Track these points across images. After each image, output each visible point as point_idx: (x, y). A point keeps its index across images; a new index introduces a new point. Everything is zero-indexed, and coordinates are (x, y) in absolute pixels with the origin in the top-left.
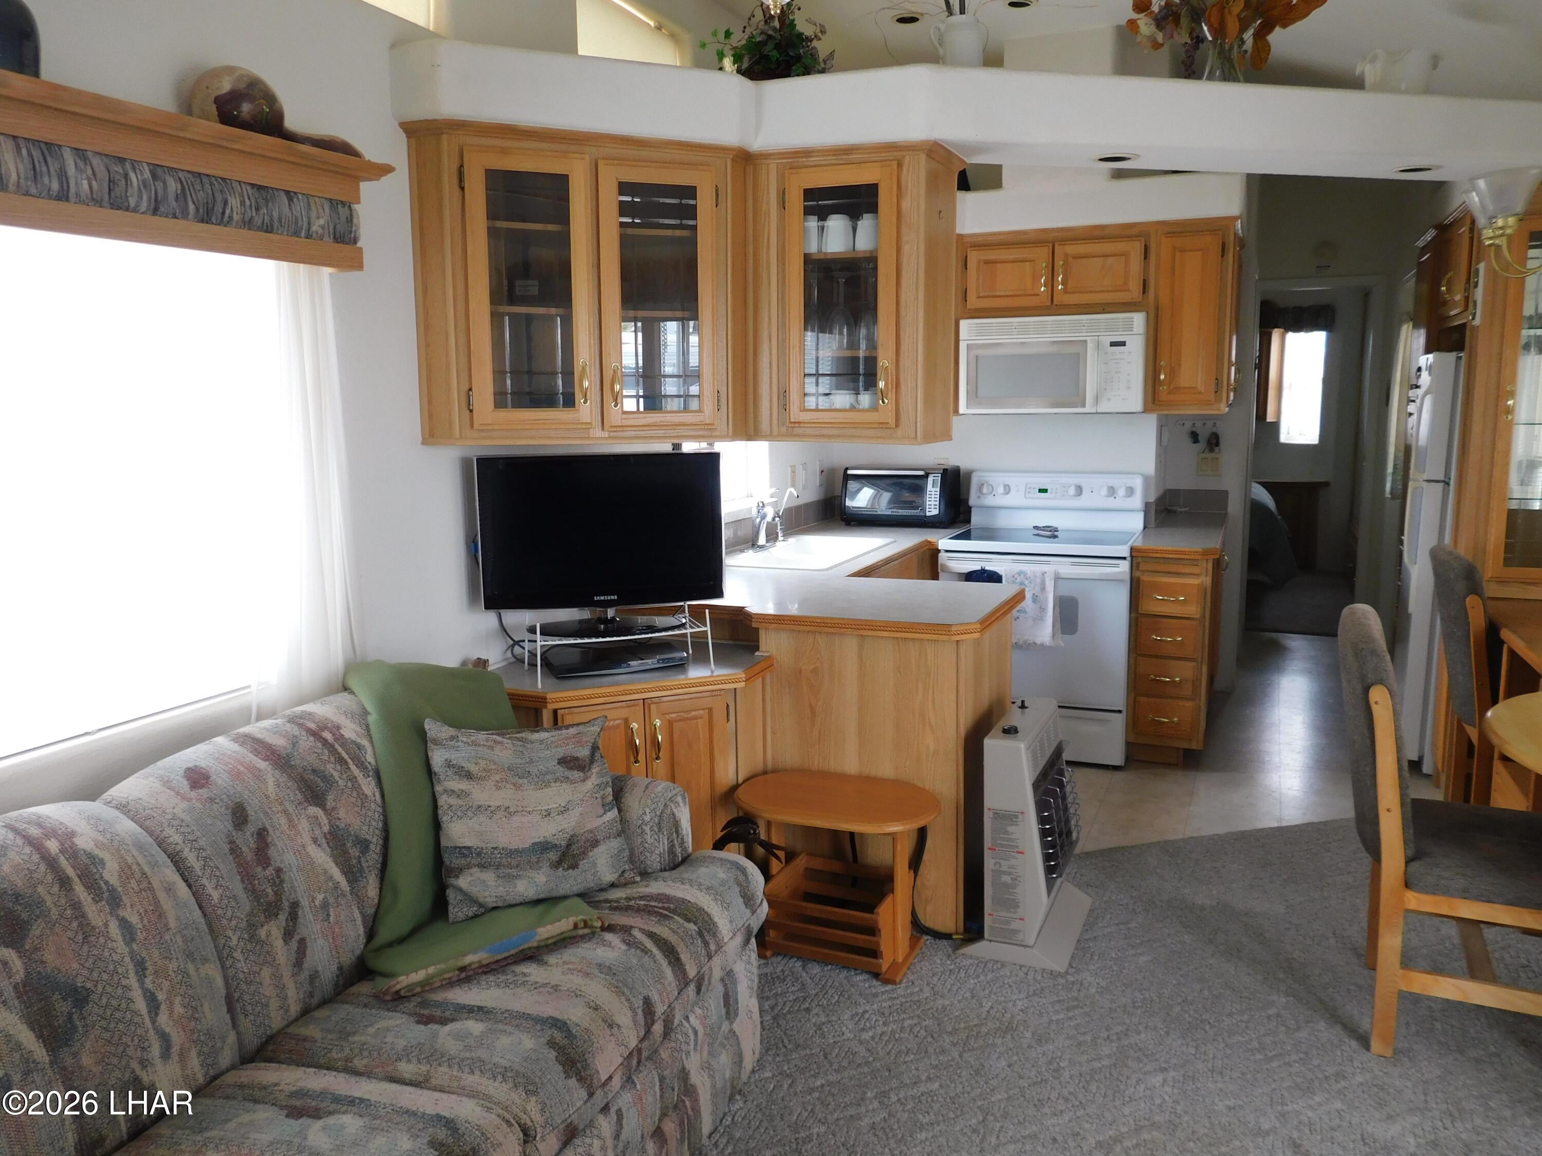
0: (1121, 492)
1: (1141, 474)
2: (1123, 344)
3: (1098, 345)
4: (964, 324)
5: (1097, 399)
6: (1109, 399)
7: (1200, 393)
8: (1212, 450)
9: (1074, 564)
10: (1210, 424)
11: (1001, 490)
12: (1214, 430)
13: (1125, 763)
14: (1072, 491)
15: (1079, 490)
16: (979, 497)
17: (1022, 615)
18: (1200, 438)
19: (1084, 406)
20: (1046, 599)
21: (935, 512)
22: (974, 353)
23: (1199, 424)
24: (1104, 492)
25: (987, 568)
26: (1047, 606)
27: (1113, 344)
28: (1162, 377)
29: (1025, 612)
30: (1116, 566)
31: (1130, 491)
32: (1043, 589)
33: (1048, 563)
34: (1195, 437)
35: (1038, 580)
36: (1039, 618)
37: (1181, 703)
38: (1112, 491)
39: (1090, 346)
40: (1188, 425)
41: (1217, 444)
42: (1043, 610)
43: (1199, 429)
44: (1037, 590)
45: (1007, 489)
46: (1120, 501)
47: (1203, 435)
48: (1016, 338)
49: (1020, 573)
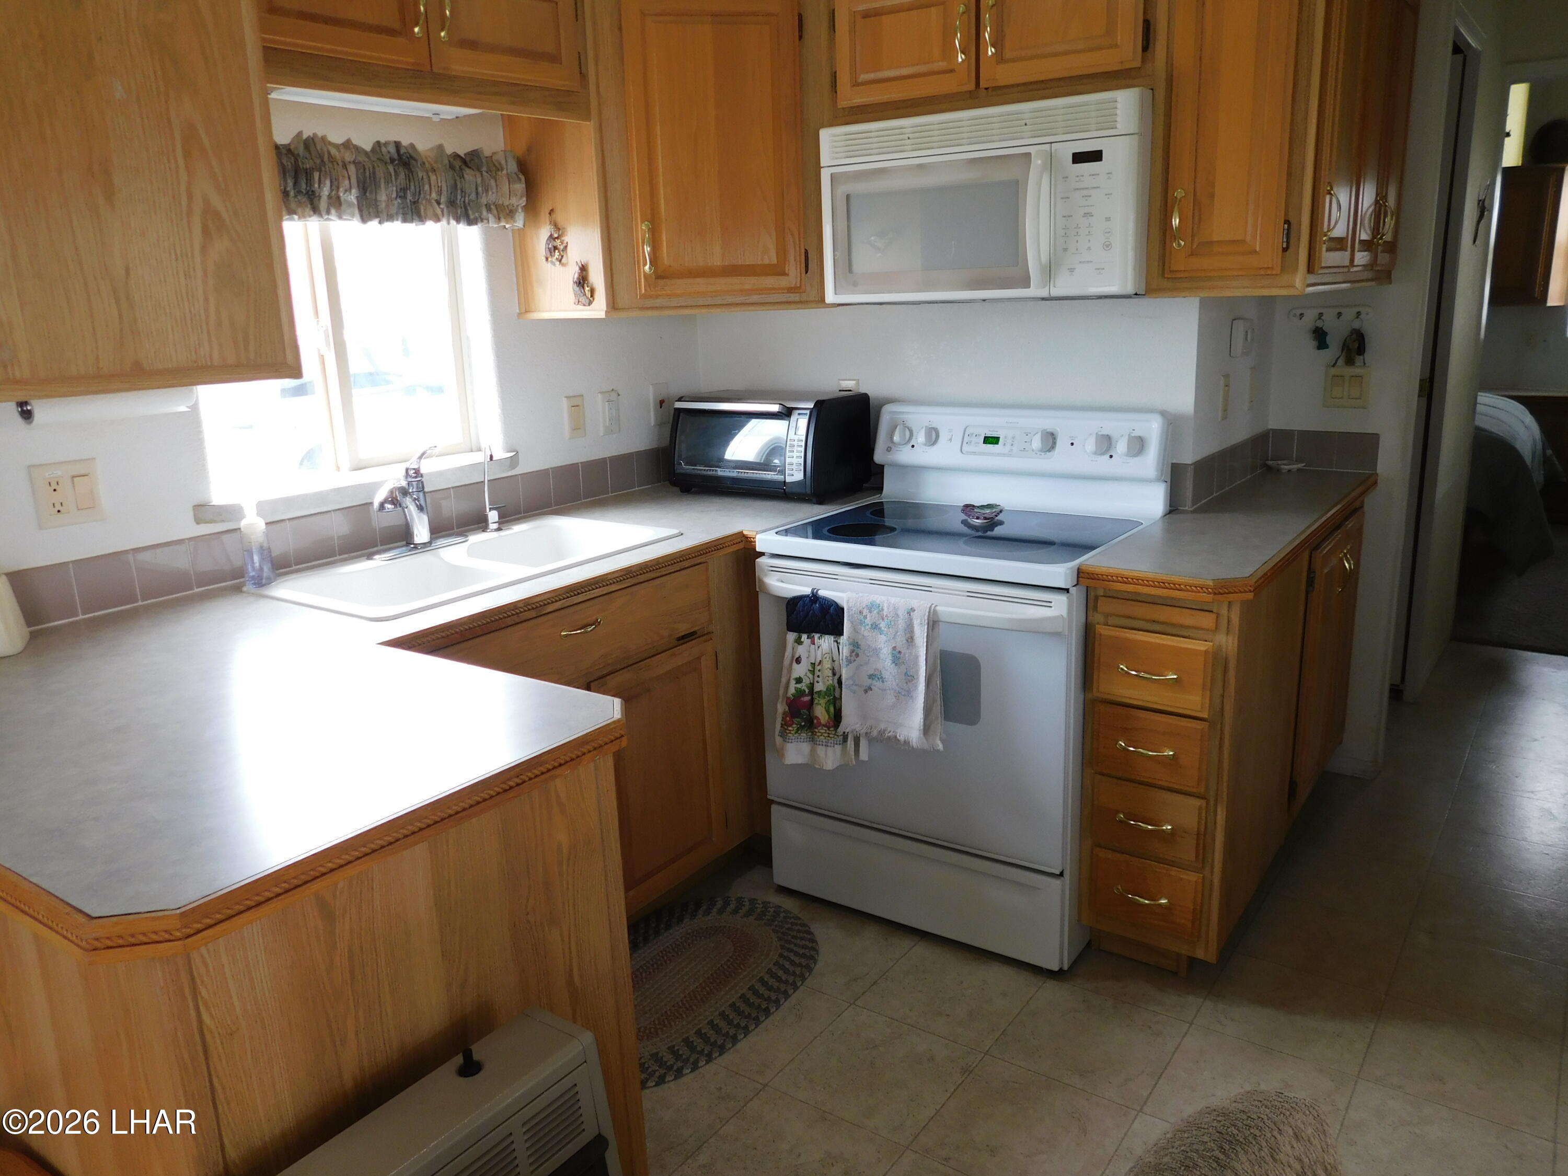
0: (1121, 447)
1: (1163, 413)
2: (1095, 156)
3: (1051, 161)
4: (827, 136)
5: (1050, 271)
6: (1072, 270)
7: (1254, 252)
8: (1350, 362)
9: (971, 594)
10: (1349, 314)
11: (921, 438)
12: (1356, 325)
13: (1073, 965)
14: (1037, 443)
15: (1050, 441)
16: (889, 449)
17: (877, 684)
18: (1329, 339)
19: (1027, 285)
20: (917, 657)
21: (798, 476)
22: (842, 190)
23: (1330, 315)
24: (1090, 445)
25: (822, 593)
26: (917, 672)
27: (1079, 158)
28: (1176, 222)
29: (881, 679)
30: (1047, 604)
31: (1138, 445)
32: (910, 640)
33: (928, 589)
34: (1320, 337)
35: (901, 624)
36: (905, 693)
37: (1174, 872)
38: (1106, 444)
39: (1037, 162)
40: (1310, 317)
41: (1361, 350)
42: (910, 678)
43: (1329, 323)
44: (901, 639)
45: (933, 436)
46: (1120, 463)
47: (1337, 332)
48: (911, 158)
49: (871, 607)
